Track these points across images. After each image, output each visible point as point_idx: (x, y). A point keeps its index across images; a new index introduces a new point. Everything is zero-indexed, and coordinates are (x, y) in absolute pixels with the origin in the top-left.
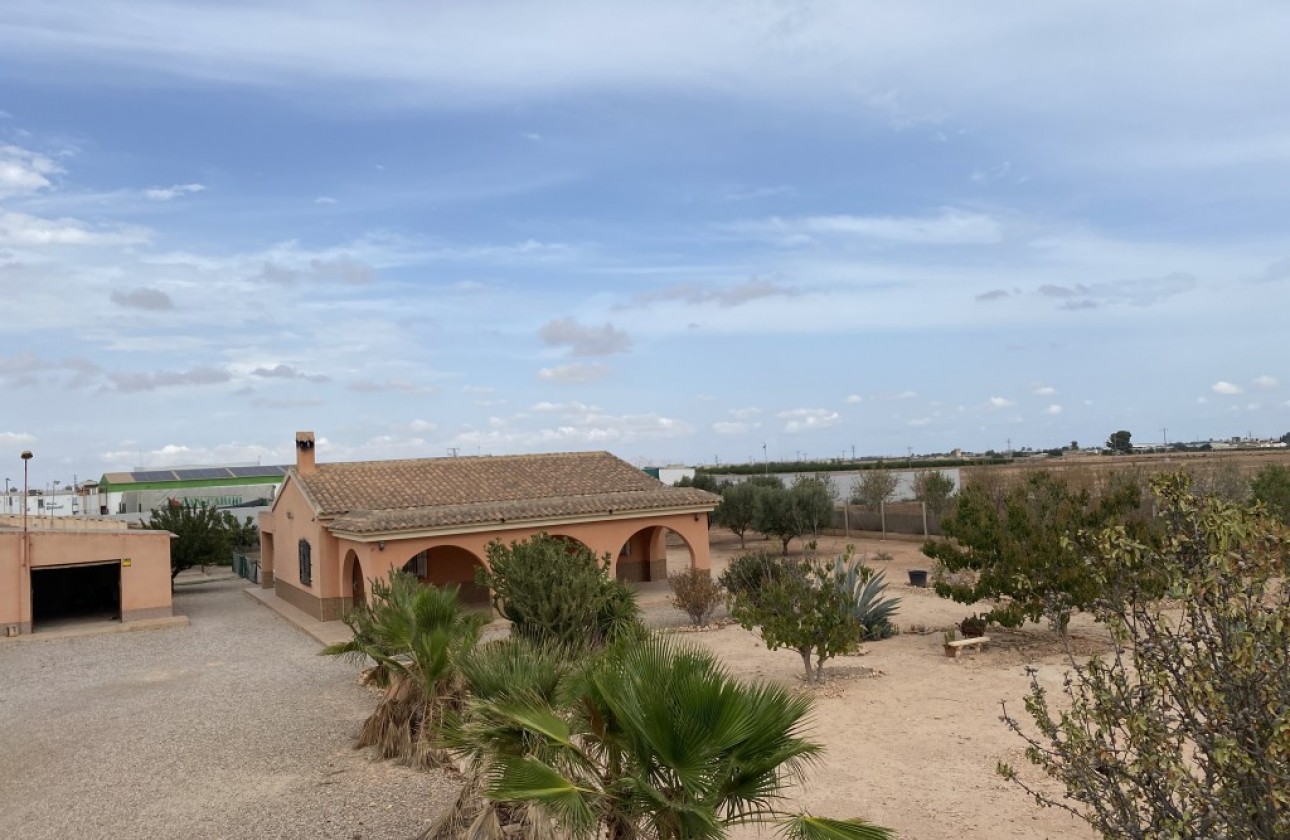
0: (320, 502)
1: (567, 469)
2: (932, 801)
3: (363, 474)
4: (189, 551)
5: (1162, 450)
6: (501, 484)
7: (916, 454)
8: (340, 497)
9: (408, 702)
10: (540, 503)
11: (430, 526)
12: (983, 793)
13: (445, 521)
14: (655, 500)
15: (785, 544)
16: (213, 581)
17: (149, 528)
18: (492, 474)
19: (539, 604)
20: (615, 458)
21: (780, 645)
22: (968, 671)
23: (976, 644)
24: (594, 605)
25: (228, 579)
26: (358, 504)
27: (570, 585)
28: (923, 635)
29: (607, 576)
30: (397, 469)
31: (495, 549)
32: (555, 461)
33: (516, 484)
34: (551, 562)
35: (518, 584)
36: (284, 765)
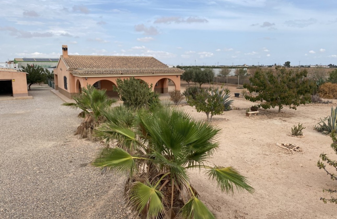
0: (69, 66)
1: (141, 61)
2: (246, 158)
3: (82, 59)
4: (34, 78)
5: (298, 67)
6: (122, 64)
7: (234, 65)
8: (75, 64)
9: (90, 122)
10: (133, 69)
11: (100, 74)
12: (261, 156)
13: (105, 73)
14: (166, 71)
15: (200, 85)
16: (42, 87)
17: (22, 71)
18: (120, 61)
19: (131, 97)
20: (155, 59)
21: (200, 111)
22: (253, 120)
23: (255, 113)
24: (147, 98)
25: (46, 87)
26: (80, 67)
27: (140, 92)
28: (239, 110)
29: (151, 90)
30: (92, 58)
31: (119, 81)
32: (138, 59)
33: (126, 64)
34: (135, 85)
35: (125, 91)
36: (53, 139)
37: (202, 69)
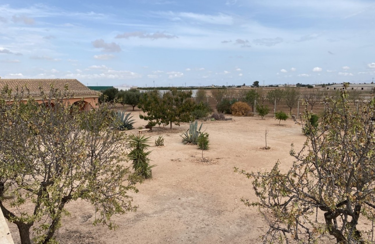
20: (78, 81)
23: (146, 130)
37: (162, 92)
